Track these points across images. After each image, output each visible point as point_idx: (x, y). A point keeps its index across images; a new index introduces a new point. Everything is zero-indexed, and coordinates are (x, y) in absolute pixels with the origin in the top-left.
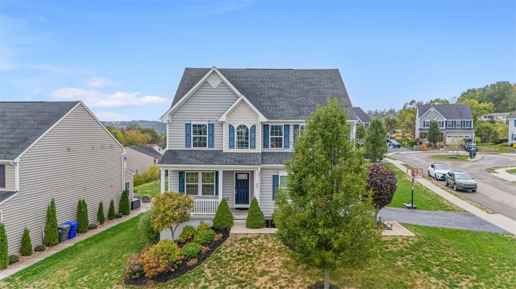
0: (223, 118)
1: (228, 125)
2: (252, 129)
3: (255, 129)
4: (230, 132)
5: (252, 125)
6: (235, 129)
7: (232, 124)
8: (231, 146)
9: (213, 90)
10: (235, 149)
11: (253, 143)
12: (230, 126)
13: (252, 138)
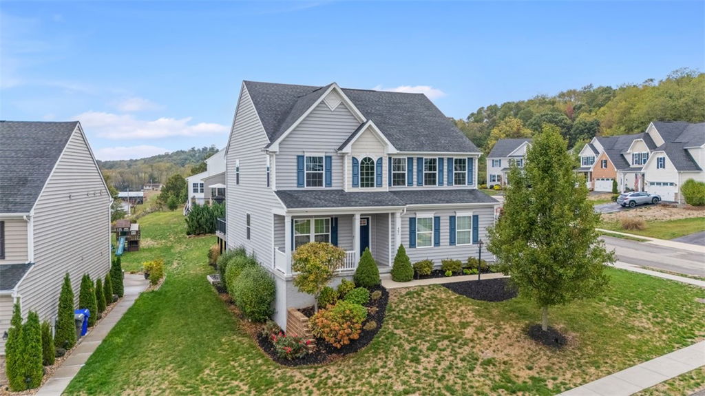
0: (348, 149)
1: (351, 158)
2: (379, 162)
3: (381, 163)
4: (353, 166)
5: (378, 158)
8: (355, 185)
9: (331, 113)
10: (360, 188)
11: (379, 180)
12: (354, 159)
13: (379, 173)
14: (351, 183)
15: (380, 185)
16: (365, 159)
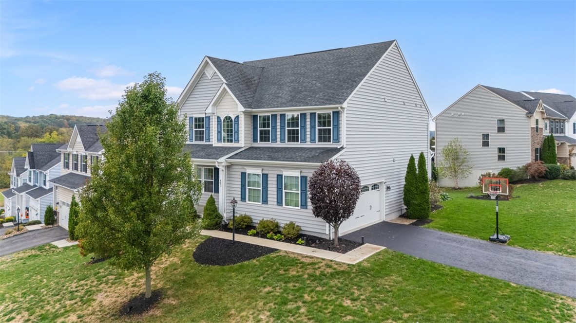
0: (209, 110)
1: (216, 117)
2: (236, 120)
3: (238, 121)
4: (218, 124)
5: (236, 116)
6: (222, 121)
7: (220, 116)
8: (219, 140)
9: (209, 81)
10: (222, 143)
11: (236, 136)
12: (218, 117)
13: (236, 130)
14: (216, 139)
15: (237, 141)
16: (226, 118)
